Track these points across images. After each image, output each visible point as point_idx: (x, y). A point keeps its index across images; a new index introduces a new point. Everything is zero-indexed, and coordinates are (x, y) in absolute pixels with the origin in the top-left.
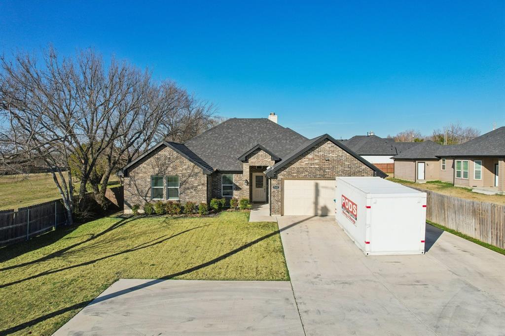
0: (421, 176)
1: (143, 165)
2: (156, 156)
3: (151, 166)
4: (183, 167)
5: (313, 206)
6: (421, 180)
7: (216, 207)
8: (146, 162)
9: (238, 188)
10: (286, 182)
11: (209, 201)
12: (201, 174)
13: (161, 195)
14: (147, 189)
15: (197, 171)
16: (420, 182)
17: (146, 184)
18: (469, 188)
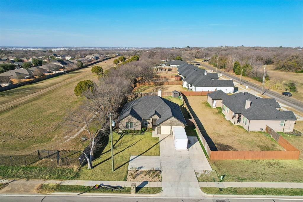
0: (214, 105)
1: (124, 120)
2: (127, 117)
3: (126, 120)
5: (170, 131)
6: (214, 107)
7: (143, 130)
9: (149, 123)
10: (162, 126)
11: (141, 129)
12: (139, 122)
13: (129, 127)
14: (125, 126)
15: (138, 121)
16: (214, 108)
17: (125, 125)
18: (225, 115)
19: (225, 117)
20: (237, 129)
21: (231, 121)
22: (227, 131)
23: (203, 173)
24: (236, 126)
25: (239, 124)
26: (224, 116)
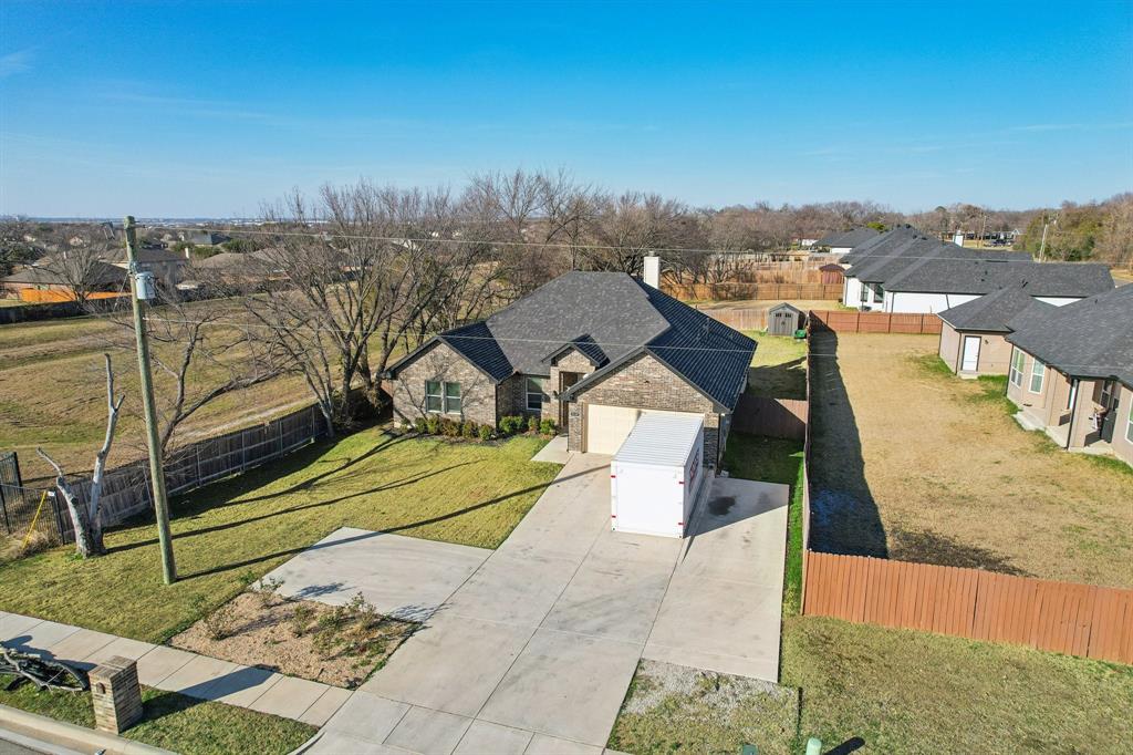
0: (970, 363)
1: (414, 366)
2: (431, 354)
3: (425, 368)
4: (465, 372)
6: (969, 372)
7: (507, 429)
8: (419, 361)
10: (591, 407)
11: (498, 421)
13: (438, 407)
14: (421, 398)
15: (483, 377)
16: (964, 377)
17: (419, 391)
18: (1020, 407)
19: (1019, 416)
20: (1085, 472)
21: (1047, 433)
22: (1008, 480)
23: (690, 688)
24: (1079, 458)
25: (1099, 448)
26: (1014, 409)
